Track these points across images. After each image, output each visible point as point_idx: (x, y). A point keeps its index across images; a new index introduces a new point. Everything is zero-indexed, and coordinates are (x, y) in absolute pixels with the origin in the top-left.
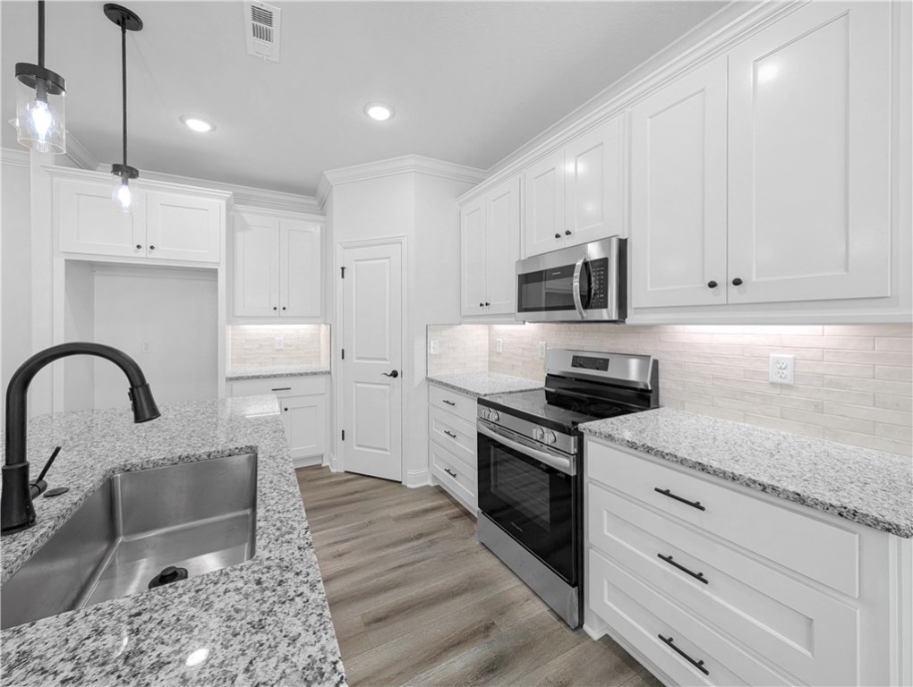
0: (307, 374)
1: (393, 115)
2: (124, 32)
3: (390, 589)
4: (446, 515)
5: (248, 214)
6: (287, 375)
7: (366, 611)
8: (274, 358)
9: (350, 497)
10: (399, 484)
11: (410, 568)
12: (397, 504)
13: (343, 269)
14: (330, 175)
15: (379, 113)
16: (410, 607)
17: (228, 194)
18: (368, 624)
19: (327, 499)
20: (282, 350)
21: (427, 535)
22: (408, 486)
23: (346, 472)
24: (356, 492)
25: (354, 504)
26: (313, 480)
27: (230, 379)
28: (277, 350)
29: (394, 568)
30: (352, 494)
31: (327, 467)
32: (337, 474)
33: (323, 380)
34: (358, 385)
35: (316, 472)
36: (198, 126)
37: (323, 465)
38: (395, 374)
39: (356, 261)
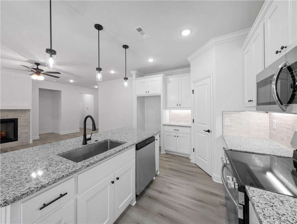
0: (184, 126)
1: (192, 31)
2: (126, 49)
3: (173, 209)
4: (220, 201)
5: (171, 79)
6: (178, 126)
7: (161, 209)
8: (180, 120)
9: (189, 173)
10: (210, 177)
11: (186, 209)
12: (203, 184)
13: (193, 91)
14: (189, 59)
15: (186, 33)
16: (173, 221)
17: (162, 75)
18: (158, 213)
19: (181, 169)
20: (182, 118)
21: (204, 202)
22: (213, 180)
23: (195, 164)
24: (192, 172)
25: (188, 175)
26: (183, 162)
27: (164, 125)
28: (181, 118)
29: (181, 204)
30: (190, 172)
31: (190, 159)
32: (192, 163)
33: (188, 129)
34: (198, 133)
35: (187, 160)
36: (151, 60)
37: (190, 158)
38: (209, 131)
39: (197, 87)
